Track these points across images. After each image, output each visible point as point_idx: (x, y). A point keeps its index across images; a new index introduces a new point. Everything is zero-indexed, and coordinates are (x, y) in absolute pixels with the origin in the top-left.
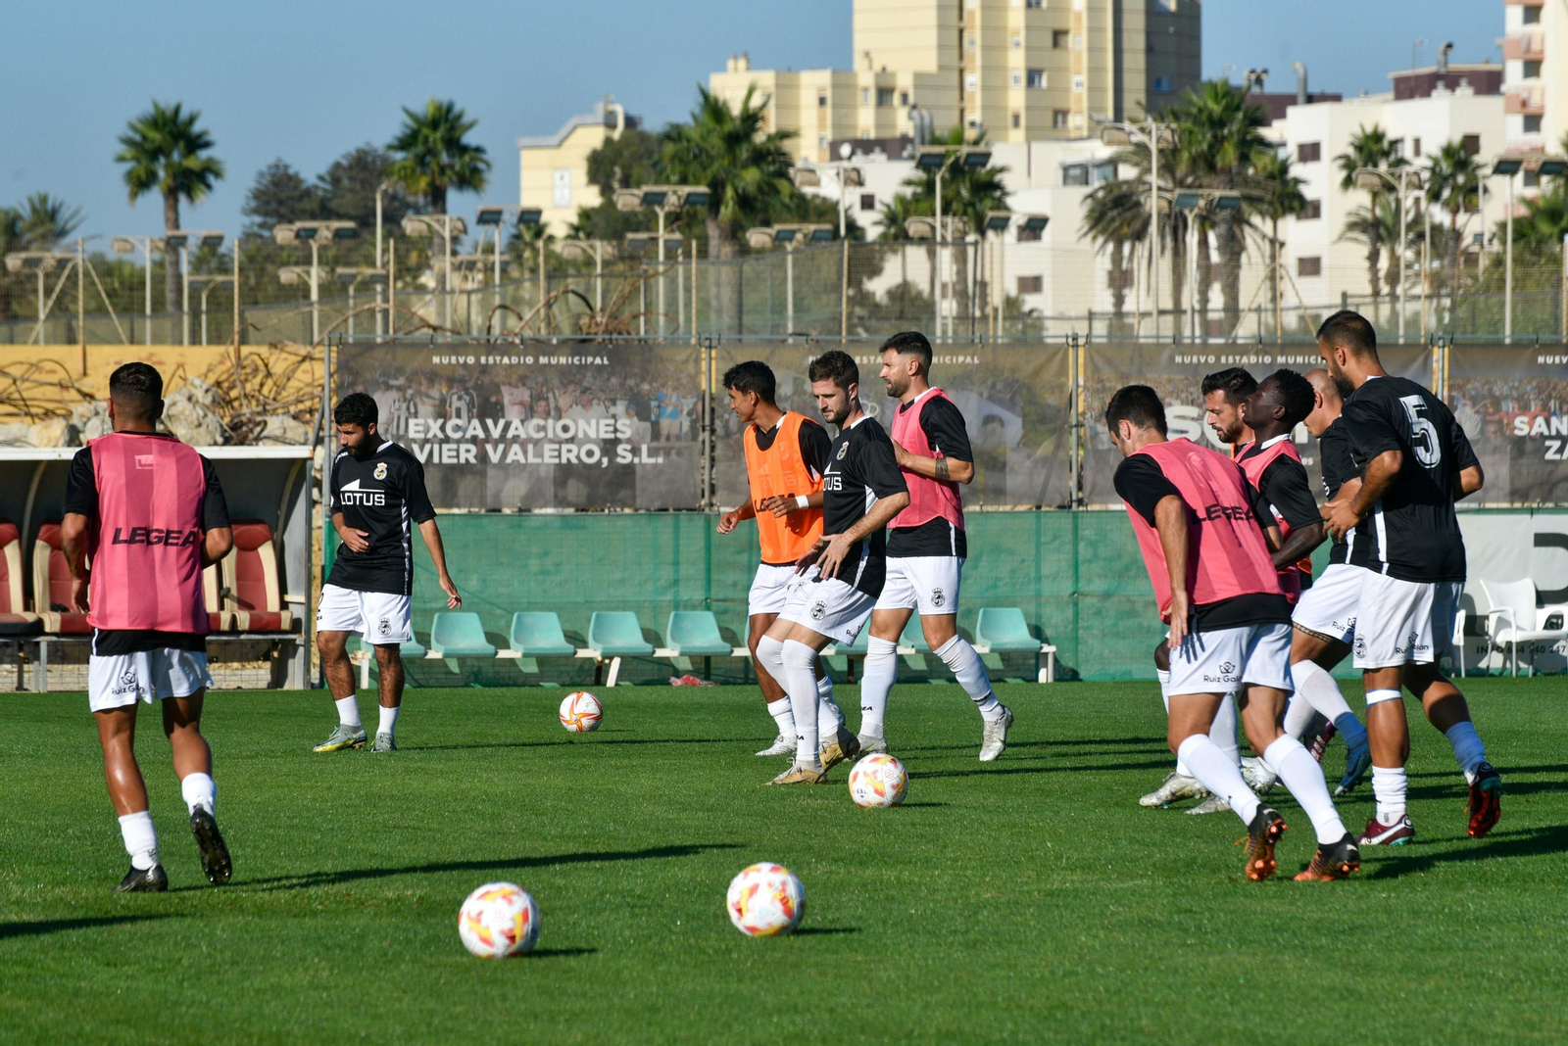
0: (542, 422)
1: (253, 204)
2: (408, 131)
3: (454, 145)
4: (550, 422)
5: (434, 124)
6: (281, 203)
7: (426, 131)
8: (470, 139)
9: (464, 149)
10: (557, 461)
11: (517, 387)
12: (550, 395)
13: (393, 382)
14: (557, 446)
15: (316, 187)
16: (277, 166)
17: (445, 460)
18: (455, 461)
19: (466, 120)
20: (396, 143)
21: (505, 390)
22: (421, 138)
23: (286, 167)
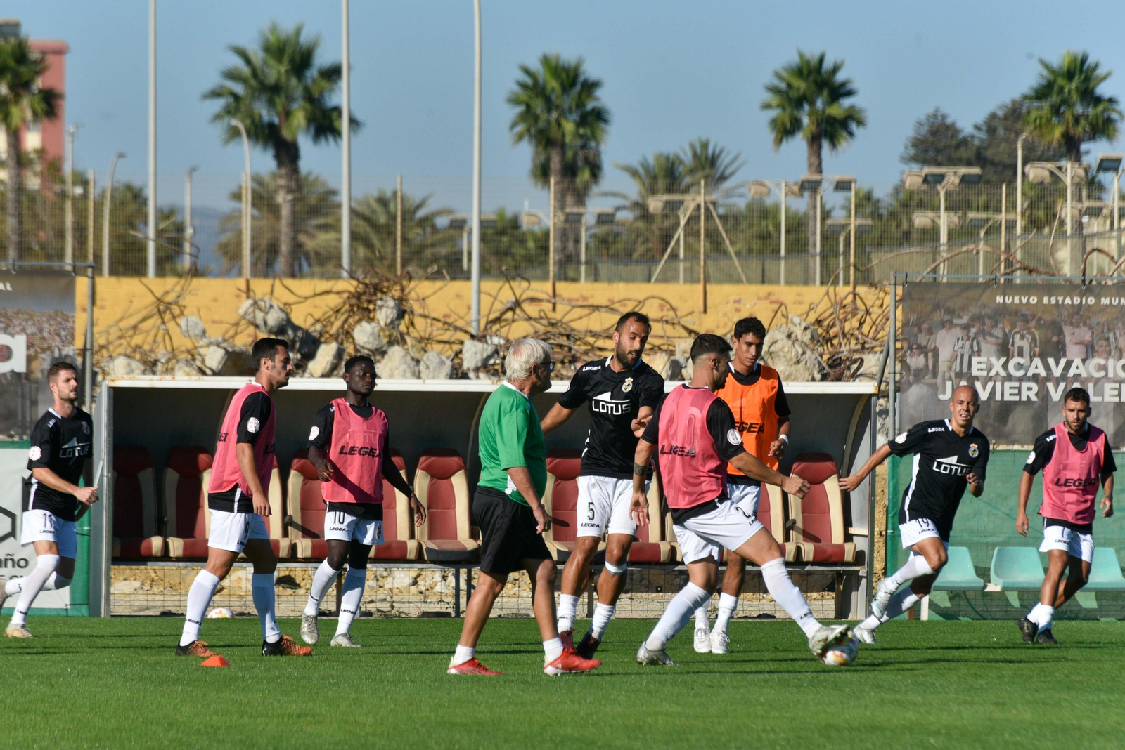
0: (1102, 362)
1: (912, 152)
2: (1044, 82)
3: (1089, 95)
4: (1111, 362)
5: (1070, 75)
6: (938, 151)
7: (1061, 81)
8: (1104, 90)
9: (1098, 100)
10: (1117, 400)
11: (1078, 326)
12: (1111, 335)
13: (956, 321)
14: (1117, 385)
15: (973, 137)
16: (935, 116)
17: (1007, 398)
18: (1017, 398)
19: (1100, 72)
20: (1032, 93)
21: (1067, 330)
22: (1056, 88)
23: (944, 117)
